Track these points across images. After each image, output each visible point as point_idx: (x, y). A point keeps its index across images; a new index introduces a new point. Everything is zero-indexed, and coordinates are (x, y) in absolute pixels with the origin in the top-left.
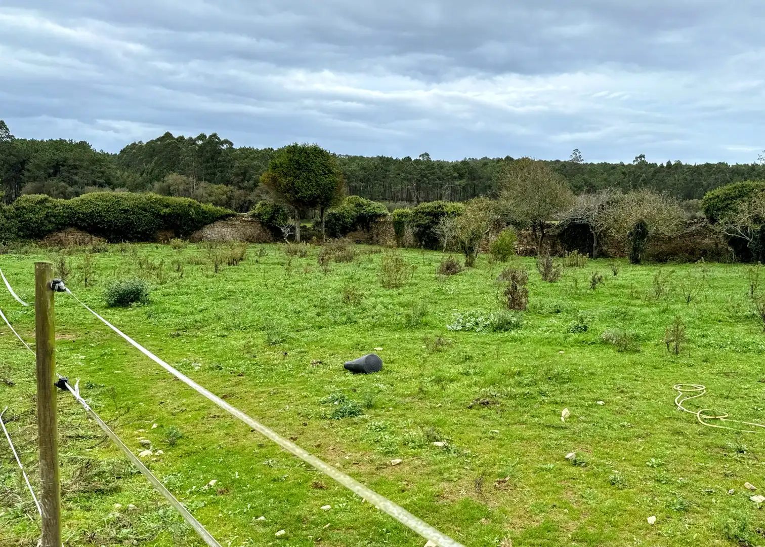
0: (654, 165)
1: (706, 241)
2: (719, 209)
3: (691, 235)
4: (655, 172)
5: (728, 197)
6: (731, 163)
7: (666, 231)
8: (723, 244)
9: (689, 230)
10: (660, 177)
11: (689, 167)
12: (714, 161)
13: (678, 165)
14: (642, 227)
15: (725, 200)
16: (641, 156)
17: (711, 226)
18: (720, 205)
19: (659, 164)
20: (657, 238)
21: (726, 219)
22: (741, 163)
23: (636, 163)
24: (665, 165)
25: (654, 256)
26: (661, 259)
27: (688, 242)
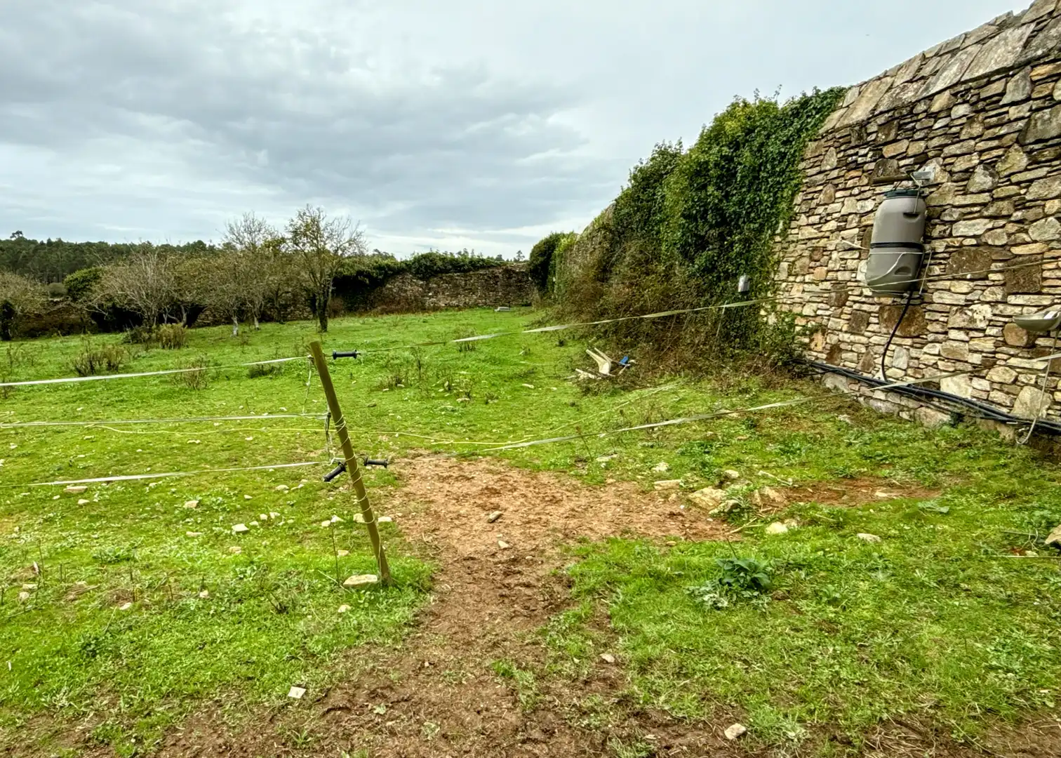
0: (34, 242)
1: (73, 316)
2: (79, 290)
3: (59, 311)
4: (36, 250)
5: (85, 280)
6: (111, 243)
7: (33, 309)
8: (87, 318)
9: (55, 308)
10: (42, 254)
11: (71, 245)
12: (95, 240)
13: (59, 243)
14: (7, 308)
15: (83, 281)
16: (18, 233)
17: (72, 304)
18: (80, 286)
19: (39, 241)
20: (26, 316)
21: (85, 298)
22: (120, 242)
23: (13, 239)
24: (45, 242)
25: (25, 333)
26: (32, 334)
27: (58, 319)
